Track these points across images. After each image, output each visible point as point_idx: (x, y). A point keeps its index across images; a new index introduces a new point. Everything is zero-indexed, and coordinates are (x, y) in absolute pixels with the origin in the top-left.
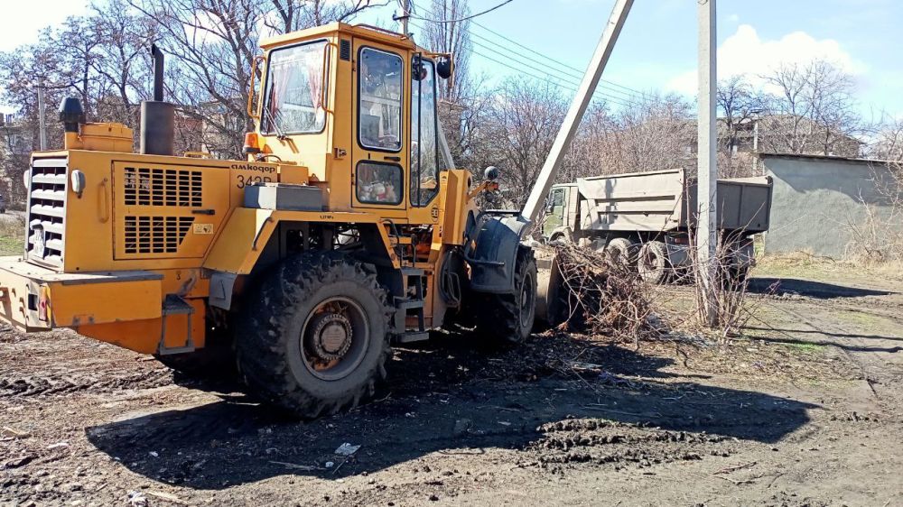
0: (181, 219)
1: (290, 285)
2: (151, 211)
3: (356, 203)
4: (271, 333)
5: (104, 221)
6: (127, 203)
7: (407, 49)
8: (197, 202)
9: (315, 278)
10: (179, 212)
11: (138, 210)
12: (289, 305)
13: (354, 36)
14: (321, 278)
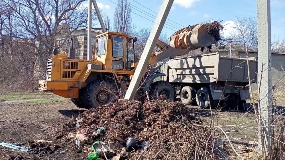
0: (74, 72)
1: (92, 87)
2: (68, 70)
3: (112, 69)
4: (88, 96)
5: (58, 71)
6: (63, 68)
7: (125, 36)
8: (77, 68)
9: (97, 85)
10: (73, 70)
11: (65, 70)
12: (92, 91)
13: (112, 34)
14: (99, 85)
